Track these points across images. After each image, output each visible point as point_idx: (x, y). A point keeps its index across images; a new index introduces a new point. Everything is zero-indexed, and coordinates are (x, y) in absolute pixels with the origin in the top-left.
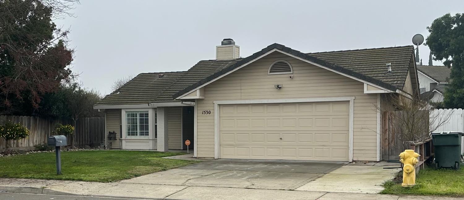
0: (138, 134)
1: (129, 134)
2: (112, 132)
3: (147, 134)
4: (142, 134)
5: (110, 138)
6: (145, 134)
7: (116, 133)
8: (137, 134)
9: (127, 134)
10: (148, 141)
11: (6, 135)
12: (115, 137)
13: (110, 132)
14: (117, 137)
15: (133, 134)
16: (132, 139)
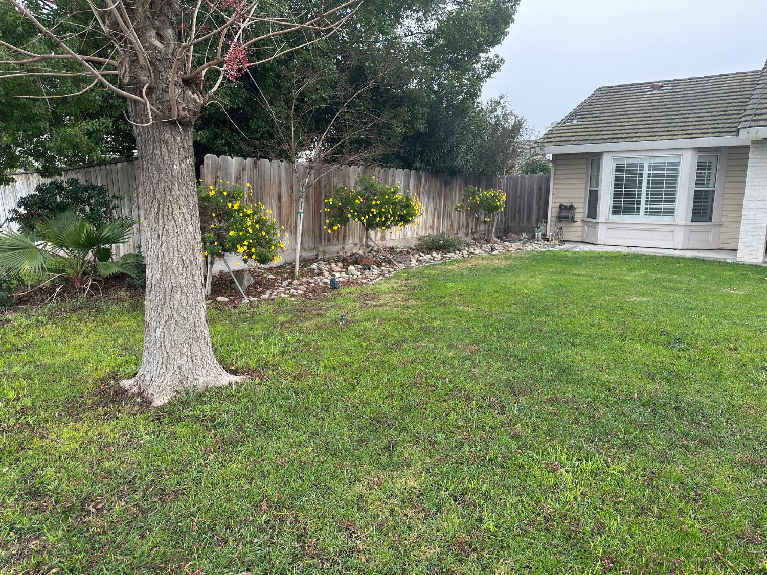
0: (642, 210)
1: (616, 211)
2: (568, 205)
3: (670, 212)
4: (653, 211)
5: (560, 219)
6: (664, 212)
7: (576, 208)
8: (639, 212)
9: (611, 212)
10: (672, 228)
11: (369, 216)
12: (573, 217)
13: (561, 206)
14: (576, 215)
15: (629, 211)
16: (625, 222)
